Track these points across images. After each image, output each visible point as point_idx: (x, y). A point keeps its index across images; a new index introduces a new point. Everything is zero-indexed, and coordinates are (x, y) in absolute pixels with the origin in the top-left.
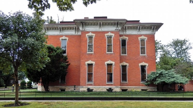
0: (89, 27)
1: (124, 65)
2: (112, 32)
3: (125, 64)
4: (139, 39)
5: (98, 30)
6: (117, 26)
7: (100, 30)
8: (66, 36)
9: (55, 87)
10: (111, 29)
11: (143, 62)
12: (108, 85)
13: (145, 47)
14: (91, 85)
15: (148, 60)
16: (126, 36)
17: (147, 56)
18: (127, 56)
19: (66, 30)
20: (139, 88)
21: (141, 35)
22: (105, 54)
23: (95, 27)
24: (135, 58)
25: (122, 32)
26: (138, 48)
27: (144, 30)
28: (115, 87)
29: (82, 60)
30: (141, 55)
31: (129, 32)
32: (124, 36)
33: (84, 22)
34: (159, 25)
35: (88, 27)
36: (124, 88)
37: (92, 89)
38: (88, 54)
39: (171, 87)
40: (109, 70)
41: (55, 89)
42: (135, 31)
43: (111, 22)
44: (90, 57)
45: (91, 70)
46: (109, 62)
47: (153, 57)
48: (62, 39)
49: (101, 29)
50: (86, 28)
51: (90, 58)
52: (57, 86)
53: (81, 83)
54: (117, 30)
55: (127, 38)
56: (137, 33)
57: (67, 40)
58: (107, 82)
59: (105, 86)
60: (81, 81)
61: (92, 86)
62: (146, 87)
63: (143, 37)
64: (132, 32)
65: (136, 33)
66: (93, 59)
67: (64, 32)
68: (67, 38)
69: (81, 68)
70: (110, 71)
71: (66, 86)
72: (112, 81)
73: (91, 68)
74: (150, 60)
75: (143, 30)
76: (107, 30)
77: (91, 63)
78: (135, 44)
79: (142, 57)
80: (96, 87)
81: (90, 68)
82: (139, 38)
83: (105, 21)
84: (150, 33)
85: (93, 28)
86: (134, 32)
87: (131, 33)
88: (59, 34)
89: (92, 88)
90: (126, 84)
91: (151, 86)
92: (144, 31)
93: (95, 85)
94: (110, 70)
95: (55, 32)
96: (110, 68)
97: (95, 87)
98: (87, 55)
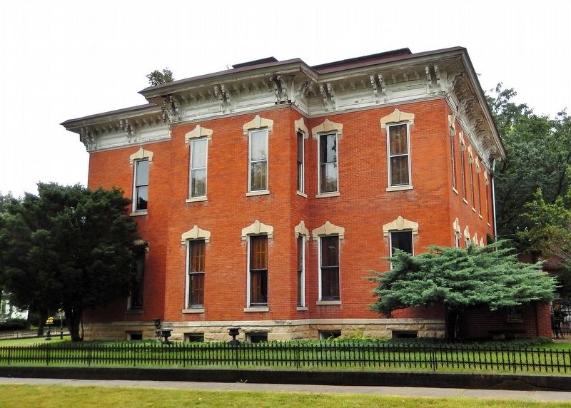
0: (194, 107)
1: (328, 233)
2: (265, 114)
3: (329, 228)
4: (383, 126)
5: (222, 114)
6: (280, 89)
7: (228, 112)
8: (147, 147)
9: (113, 324)
10: (261, 104)
11: (400, 218)
12: (251, 315)
13: (409, 154)
14: (196, 316)
15: (419, 206)
16: (334, 121)
17: (413, 192)
18: (339, 200)
19: (145, 126)
20: (383, 326)
21: (389, 109)
22: (243, 201)
23: (210, 104)
24: (367, 205)
25: (319, 108)
26: (378, 160)
27: (403, 87)
28: (271, 323)
29: (172, 229)
30: (390, 189)
31: (343, 104)
32: (327, 121)
33: (171, 95)
34: (448, 55)
35: (190, 107)
36: (328, 326)
37: (200, 334)
38: (190, 206)
39: (522, 321)
40: (259, 259)
41: (114, 332)
42: (366, 95)
43: (252, 77)
44: (196, 214)
45: (202, 263)
46: (256, 228)
47: (437, 193)
48: (138, 161)
49: (230, 108)
50: (186, 111)
51: (196, 219)
52: (116, 323)
53: (166, 312)
54: (282, 102)
55: (339, 127)
56: (375, 104)
57: (150, 159)
58: (251, 305)
59: (241, 319)
60: (167, 304)
61: (199, 319)
62: (410, 321)
63: (396, 116)
64: (356, 100)
65: (372, 104)
66: (206, 221)
67: (143, 136)
68: (150, 154)
69: (168, 256)
70: (263, 263)
71: (144, 321)
72: (265, 300)
73: (202, 254)
74: (427, 207)
75: (397, 88)
76: (248, 109)
77: (200, 236)
78: (370, 145)
79: (395, 198)
80: (213, 323)
81: (198, 255)
82: (385, 122)
83: (232, 79)
84: (424, 96)
85: (206, 110)
86: (364, 101)
87: (353, 107)
88: (128, 143)
89: (199, 330)
90: (333, 310)
91: (431, 319)
92: (400, 90)
93: (208, 318)
94: (263, 259)
95: (118, 137)
96: (263, 250)
97: (207, 323)
98: (186, 209)
